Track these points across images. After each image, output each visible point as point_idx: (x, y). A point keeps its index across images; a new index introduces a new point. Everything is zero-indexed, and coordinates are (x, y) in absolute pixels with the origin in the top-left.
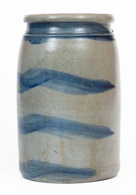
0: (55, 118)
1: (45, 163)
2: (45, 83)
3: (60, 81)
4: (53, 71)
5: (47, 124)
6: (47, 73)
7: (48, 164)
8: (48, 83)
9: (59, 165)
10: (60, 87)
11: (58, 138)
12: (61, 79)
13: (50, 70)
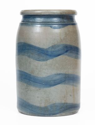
0: (71, 74)
1: (65, 103)
2: (66, 53)
3: (73, 52)
4: (70, 45)
5: (66, 79)
6: (67, 47)
7: (67, 104)
8: (67, 53)
9: (72, 103)
10: (73, 55)
11: (72, 86)
12: (74, 50)
13: (69, 45)
